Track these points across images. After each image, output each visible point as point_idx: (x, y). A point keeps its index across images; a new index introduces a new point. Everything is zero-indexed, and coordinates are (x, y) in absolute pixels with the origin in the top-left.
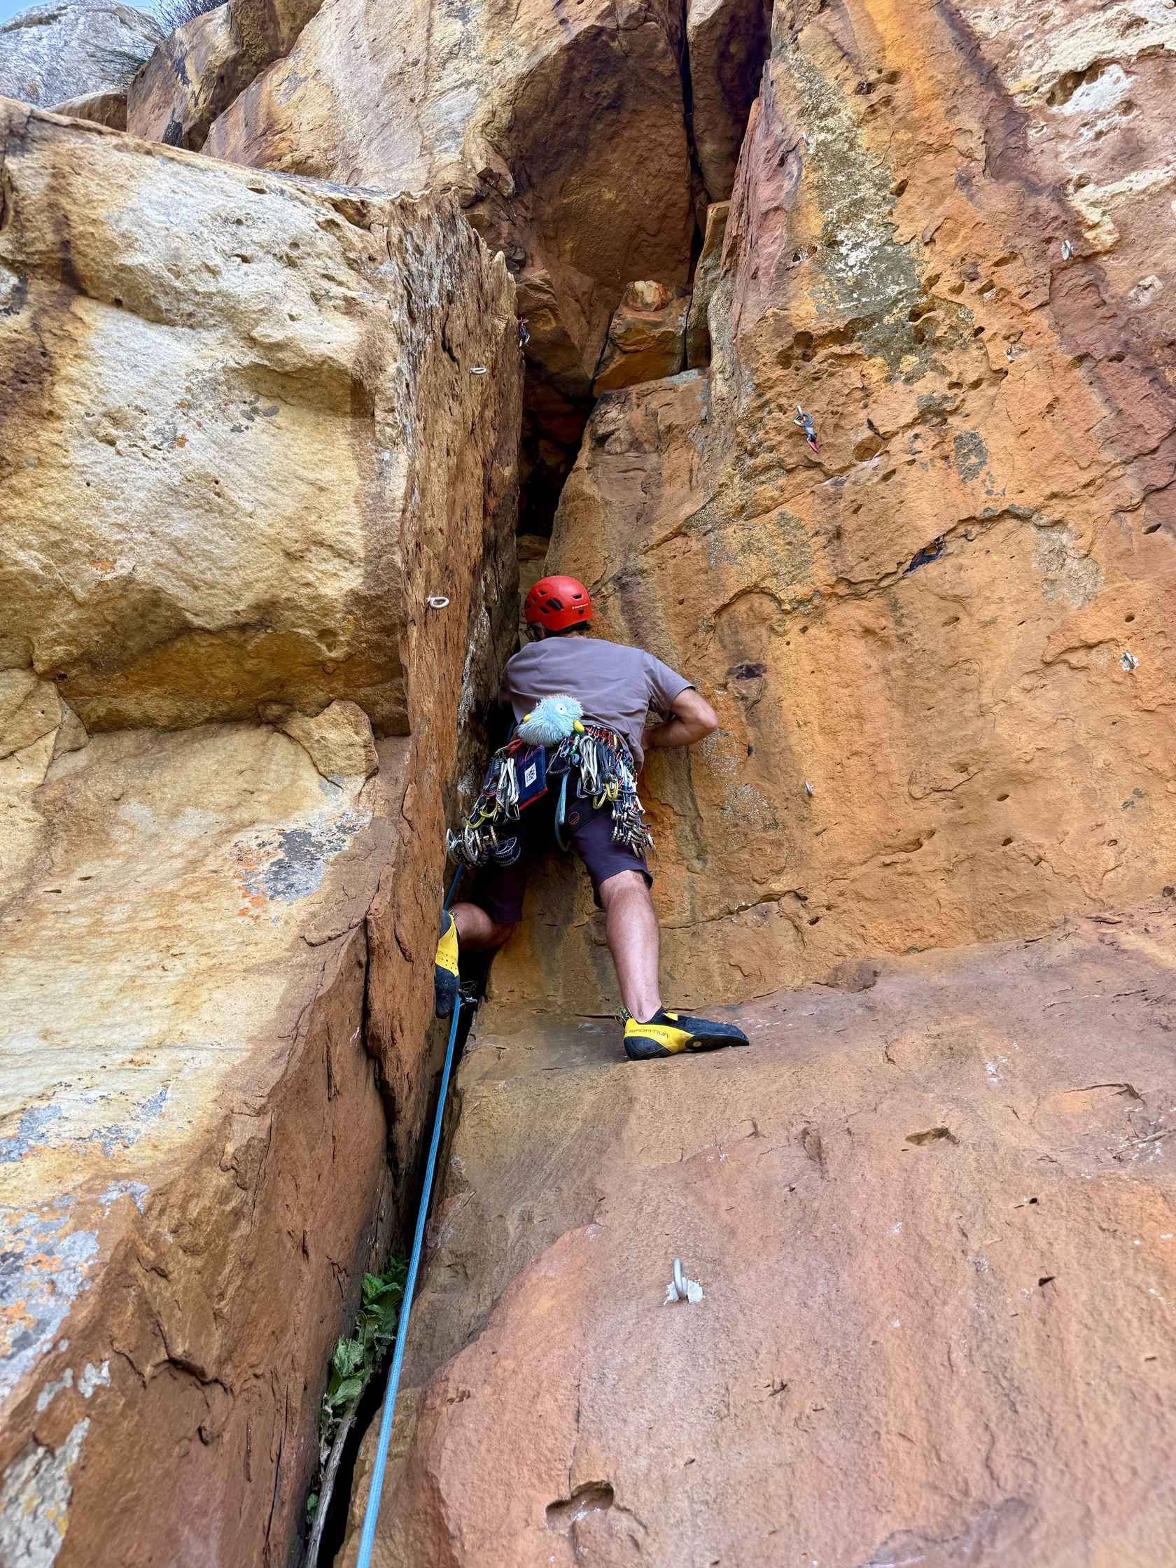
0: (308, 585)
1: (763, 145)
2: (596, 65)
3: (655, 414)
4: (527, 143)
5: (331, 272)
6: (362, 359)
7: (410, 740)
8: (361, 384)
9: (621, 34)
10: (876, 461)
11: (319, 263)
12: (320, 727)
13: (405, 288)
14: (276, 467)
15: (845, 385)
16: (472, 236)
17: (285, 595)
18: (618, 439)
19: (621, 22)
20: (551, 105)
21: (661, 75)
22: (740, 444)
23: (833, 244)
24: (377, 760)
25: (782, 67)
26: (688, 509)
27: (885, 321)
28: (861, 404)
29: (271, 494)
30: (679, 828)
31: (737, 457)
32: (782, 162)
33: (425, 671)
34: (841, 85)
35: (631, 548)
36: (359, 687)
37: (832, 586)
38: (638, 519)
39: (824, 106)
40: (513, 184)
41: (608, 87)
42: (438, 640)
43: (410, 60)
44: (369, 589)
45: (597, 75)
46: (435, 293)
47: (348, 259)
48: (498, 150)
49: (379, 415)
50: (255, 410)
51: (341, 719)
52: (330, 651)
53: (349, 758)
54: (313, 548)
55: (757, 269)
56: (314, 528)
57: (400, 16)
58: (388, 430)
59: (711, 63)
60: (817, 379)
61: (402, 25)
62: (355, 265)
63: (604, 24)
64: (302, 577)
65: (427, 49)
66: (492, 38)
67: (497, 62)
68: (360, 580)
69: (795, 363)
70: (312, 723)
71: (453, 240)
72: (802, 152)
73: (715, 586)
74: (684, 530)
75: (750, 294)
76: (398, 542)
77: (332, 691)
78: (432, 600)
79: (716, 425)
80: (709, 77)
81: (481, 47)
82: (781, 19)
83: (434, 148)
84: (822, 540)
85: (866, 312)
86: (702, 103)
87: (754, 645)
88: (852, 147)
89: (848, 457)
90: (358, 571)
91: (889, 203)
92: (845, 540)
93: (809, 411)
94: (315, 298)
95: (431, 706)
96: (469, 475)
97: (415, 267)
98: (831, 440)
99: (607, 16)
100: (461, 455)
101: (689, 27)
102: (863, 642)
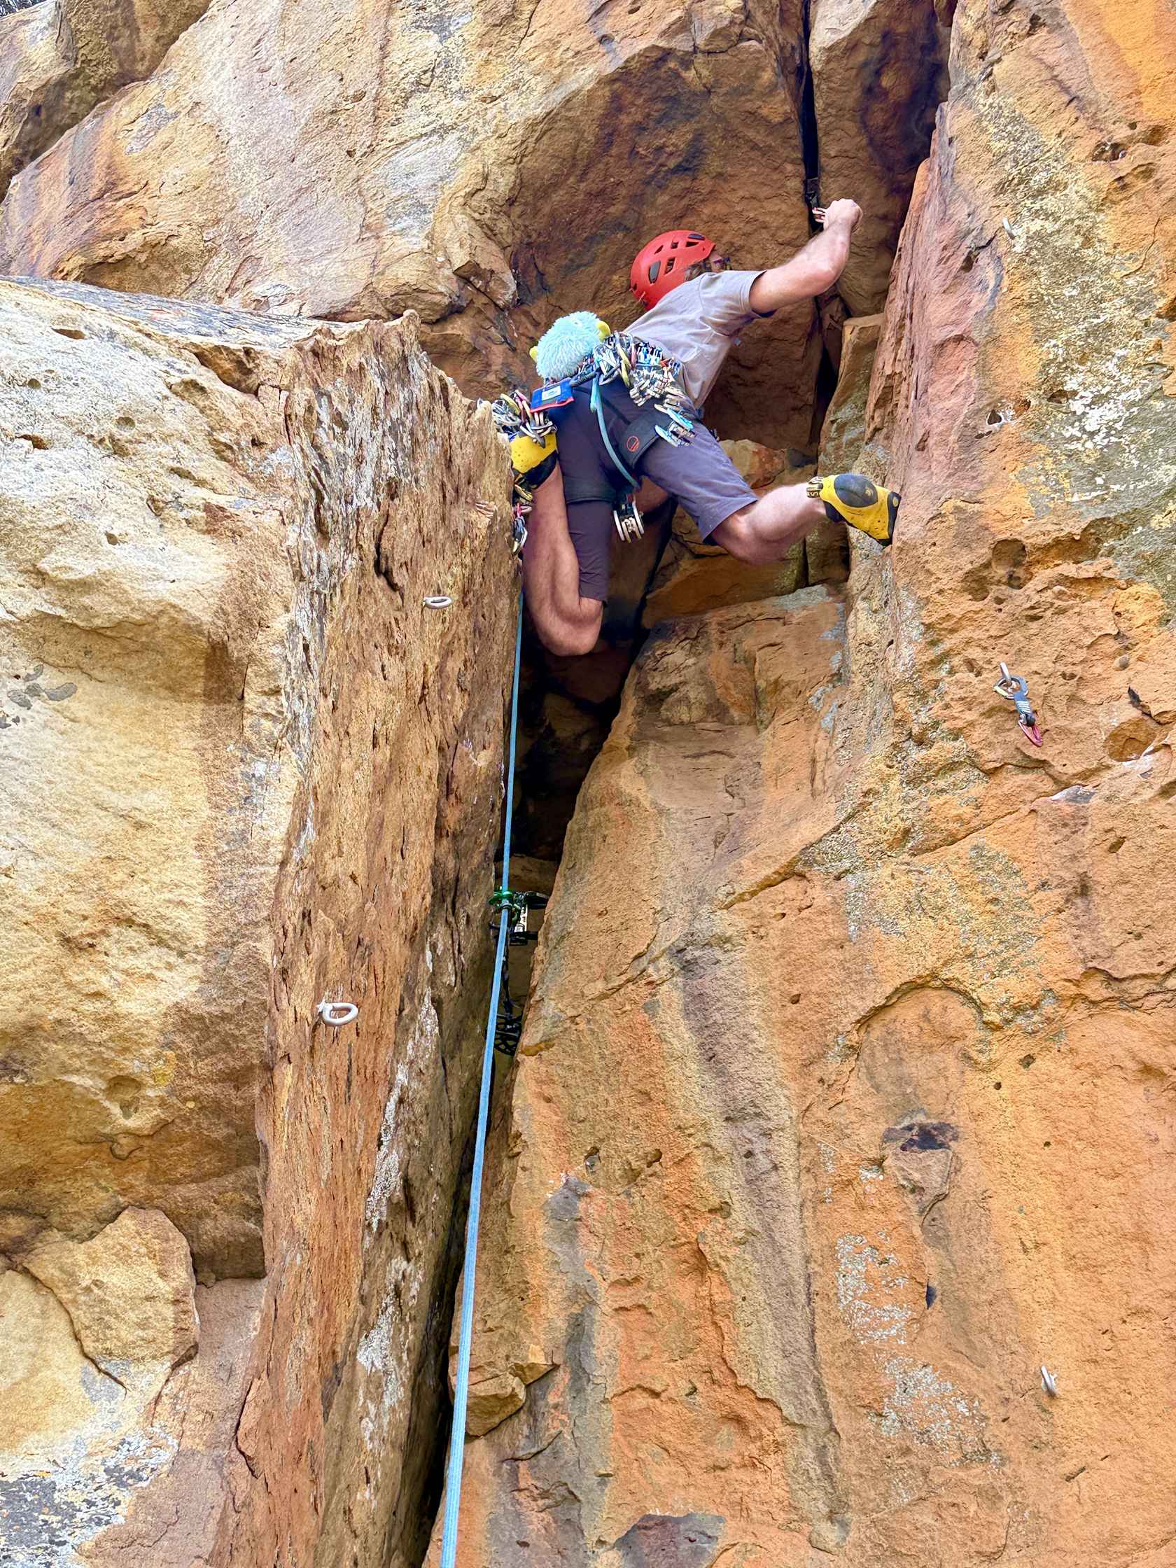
0: (97, 995)
1: (936, 235)
2: (659, 106)
3: (750, 660)
4: (539, 224)
5: (186, 465)
6: (228, 608)
7: (263, 1286)
8: (224, 647)
9: (700, 58)
10: (1146, 762)
11: (165, 449)
12: (94, 1260)
13: (313, 485)
14: (61, 788)
15: (1086, 629)
16: (437, 386)
17: (55, 1014)
18: (686, 698)
19: (700, 42)
20: (581, 164)
21: (766, 121)
22: (899, 723)
23: (1058, 396)
24: (195, 1331)
25: (968, 117)
26: (808, 831)
27: (1153, 524)
28: (1117, 663)
29: (49, 834)
30: (790, 1453)
31: (894, 746)
32: (969, 264)
33: (303, 1140)
34: (1067, 146)
35: (703, 897)
36: (177, 1182)
37: (1077, 983)
38: (716, 844)
39: (1039, 179)
40: (513, 287)
41: (678, 139)
42: (333, 1078)
43: (351, 92)
44: (208, 1003)
45: (659, 121)
46: (367, 483)
47: (218, 442)
48: (490, 233)
49: (253, 699)
50: (34, 691)
51: (135, 1246)
52: (127, 1116)
53: (143, 1325)
54: (114, 930)
55: (927, 434)
56: (117, 893)
57: (336, 26)
58: (266, 724)
59: (850, 102)
60: (1034, 618)
61: (339, 38)
62: (228, 453)
63: (673, 44)
64: (89, 981)
65: (380, 76)
66: (487, 62)
67: (494, 99)
68: (195, 986)
69: (994, 591)
70: (79, 1253)
71: (402, 395)
72: (1002, 249)
73: (856, 976)
74: (799, 868)
75: (914, 474)
76: (268, 919)
77: (123, 1192)
78: (326, 1007)
79: (857, 686)
80: (848, 124)
81: (467, 75)
82: (965, 43)
83: (382, 228)
84: (1054, 896)
85: (1120, 509)
86: (835, 164)
87: (933, 1085)
88: (1087, 242)
89: (1095, 752)
90: (191, 970)
91: (1155, 330)
92: (1096, 899)
93: (1020, 672)
94: (156, 507)
95: (311, 1209)
96: (411, 773)
97: (331, 448)
98: (1062, 722)
99: (676, 33)
100: (398, 743)
101: (814, 48)
102: (1140, 1090)
